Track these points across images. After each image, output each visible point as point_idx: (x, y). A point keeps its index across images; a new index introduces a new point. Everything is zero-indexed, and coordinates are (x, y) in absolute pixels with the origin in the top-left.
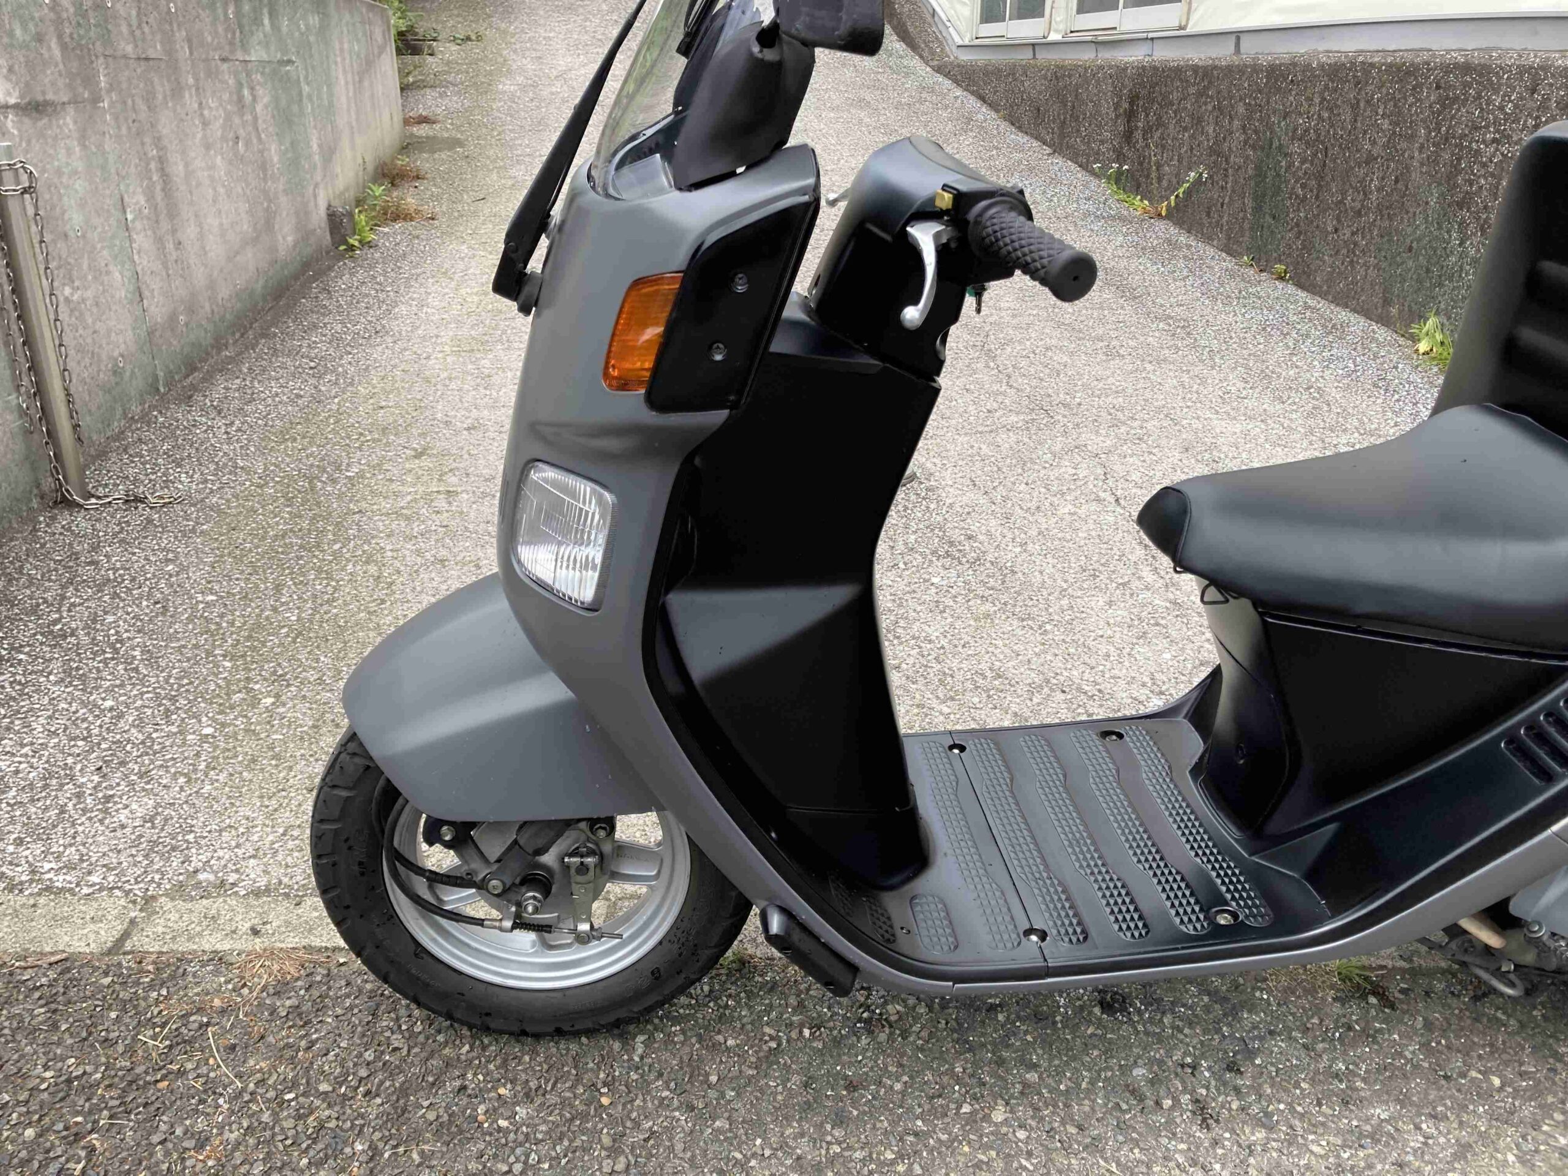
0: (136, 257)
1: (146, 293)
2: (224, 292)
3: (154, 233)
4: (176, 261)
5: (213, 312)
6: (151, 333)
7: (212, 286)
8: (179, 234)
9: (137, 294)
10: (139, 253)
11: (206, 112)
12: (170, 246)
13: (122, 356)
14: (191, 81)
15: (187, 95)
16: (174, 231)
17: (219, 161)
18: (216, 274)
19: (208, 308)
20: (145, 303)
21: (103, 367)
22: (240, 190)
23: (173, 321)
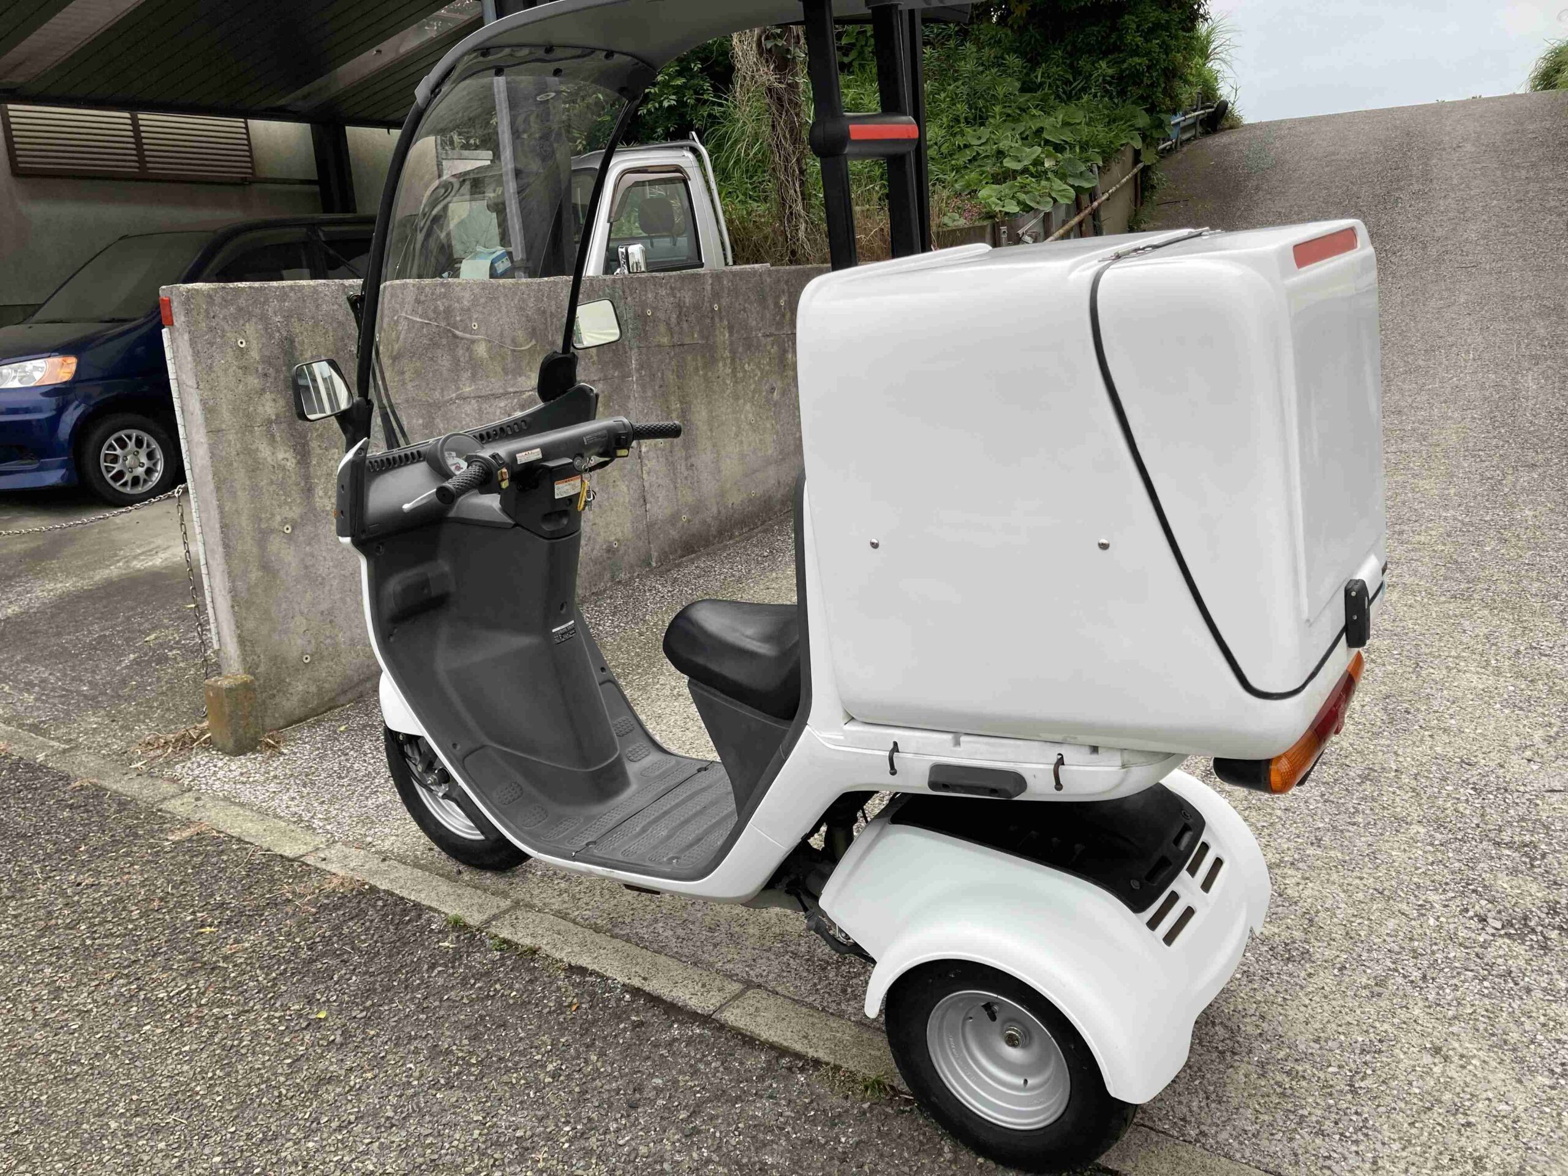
0: (645, 476)
1: (648, 497)
2: (735, 499)
4: (686, 478)
5: (719, 512)
6: (650, 526)
7: (722, 494)
8: (693, 460)
9: (642, 500)
10: (648, 473)
11: (740, 375)
12: (682, 467)
13: (618, 540)
14: (727, 354)
15: (721, 364)
17: (748, 407)
18: (728, 486)
19: (714, 510)
20: (648, 506)
21: (597, 547)
22: (768, 425)
23: (674, 518)
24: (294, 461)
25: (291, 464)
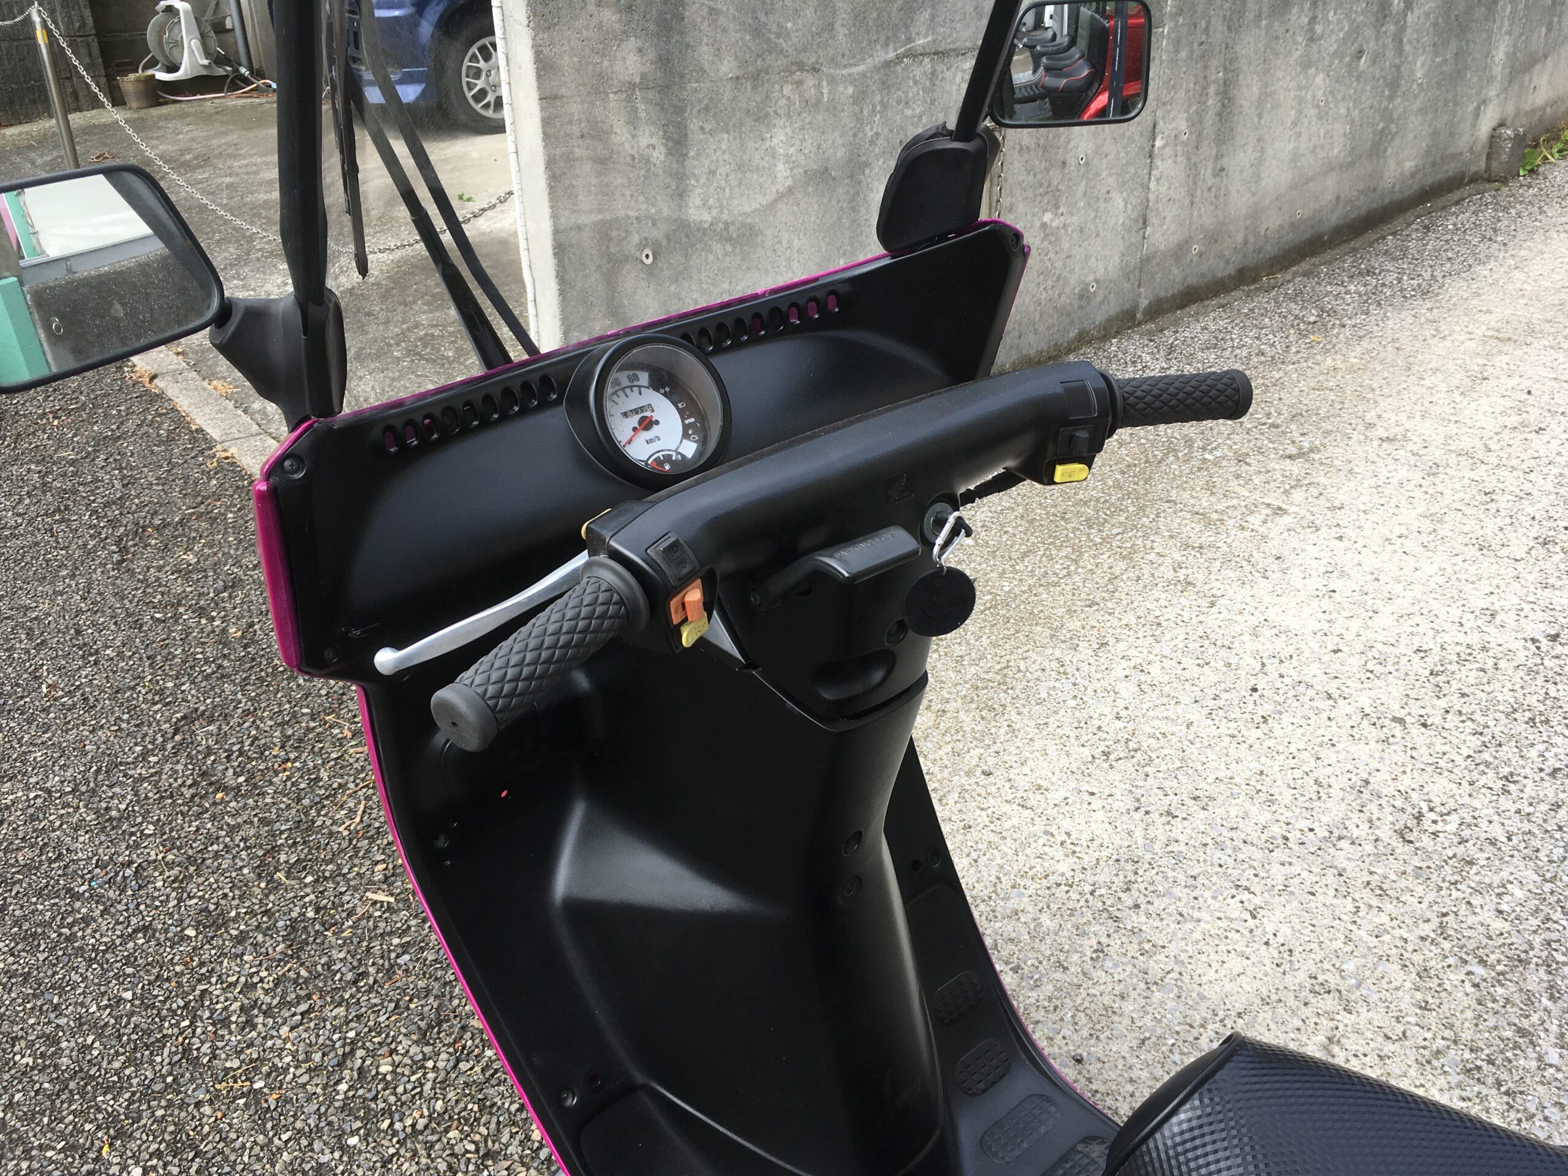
0: (1152, 185)
1: (1153, 220)
2: (1273, 222)
3: (1188, 159)
4: (1210, 189)
5: (1246, 242)
6: (1146, 260)
7: (1255, 213)
8: (1225, 161)
9: (1141, 221)
10: (1158, 180)
11: (1319, 29)
12: (1207, 173)
13: (1097, 281)
15: (1295, 10)
16: (1218, 157)
17: (1320, 79)
18: (1267, 202)
19: (1240, 238)
20: (1149, 230)
21: (1068, 291)
22: (1343, 111)
23: (1180, 250)
24: (663, 150)
25: (658, 155)
